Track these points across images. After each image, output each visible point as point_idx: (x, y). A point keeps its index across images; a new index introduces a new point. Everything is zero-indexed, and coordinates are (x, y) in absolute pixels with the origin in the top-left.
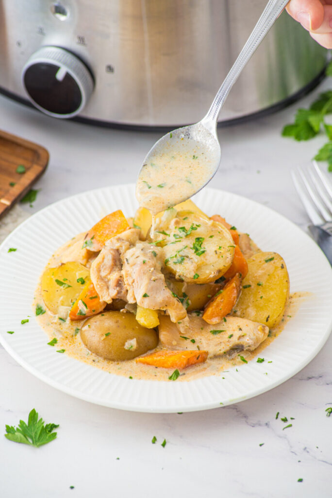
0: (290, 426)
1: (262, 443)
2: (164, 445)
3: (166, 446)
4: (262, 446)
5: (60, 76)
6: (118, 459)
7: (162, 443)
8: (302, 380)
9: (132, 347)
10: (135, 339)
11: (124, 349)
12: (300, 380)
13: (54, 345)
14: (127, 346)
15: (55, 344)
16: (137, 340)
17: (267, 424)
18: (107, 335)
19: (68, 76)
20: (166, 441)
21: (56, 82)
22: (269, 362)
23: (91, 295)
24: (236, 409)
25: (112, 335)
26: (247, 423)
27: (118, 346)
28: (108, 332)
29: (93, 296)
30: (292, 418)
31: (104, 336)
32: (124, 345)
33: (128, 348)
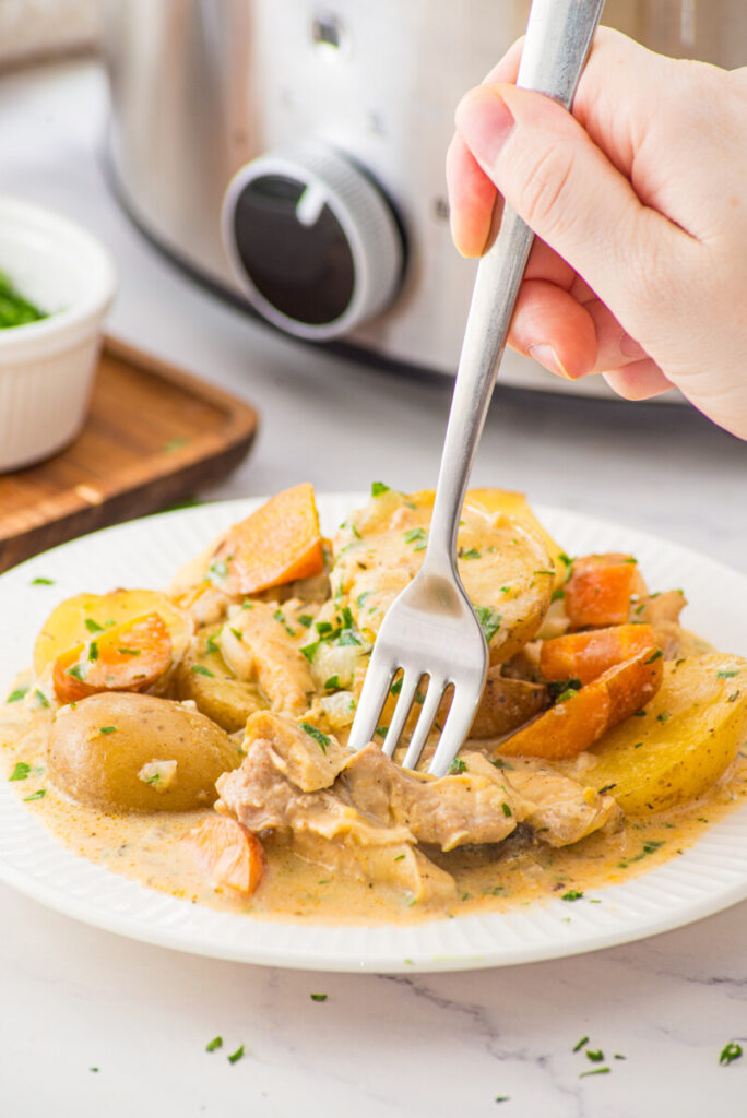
0: (606, 1071)
1: (503, 1095)
2: (233, 1059)
3: (240, 1064)
4: (504, 1104)
5: (308, 211)
6: (96, 1070)
7: (232, 1052)
8: (694, 980)
9: (157, 776)
10: (175, 763)
11: (137, 779)
12: (689, 980)
13: (26, 777)
14: (146, 772)
15: (28, 774)
16: (178, 766)
17: (541, 1060)
18: (106, 731)
19: (327, 214)
20: (245, 1051)
22: (593, 901)
23: (129, 645)
24: (477, 1014)
25: (117, 735)
26: (489, 1047)
27: (122, 766)
28: (111, 725)
29: (132, 649)
30: (620, 1054)
31: (97, 733)
32: (140, 769)
33: (147, 778)
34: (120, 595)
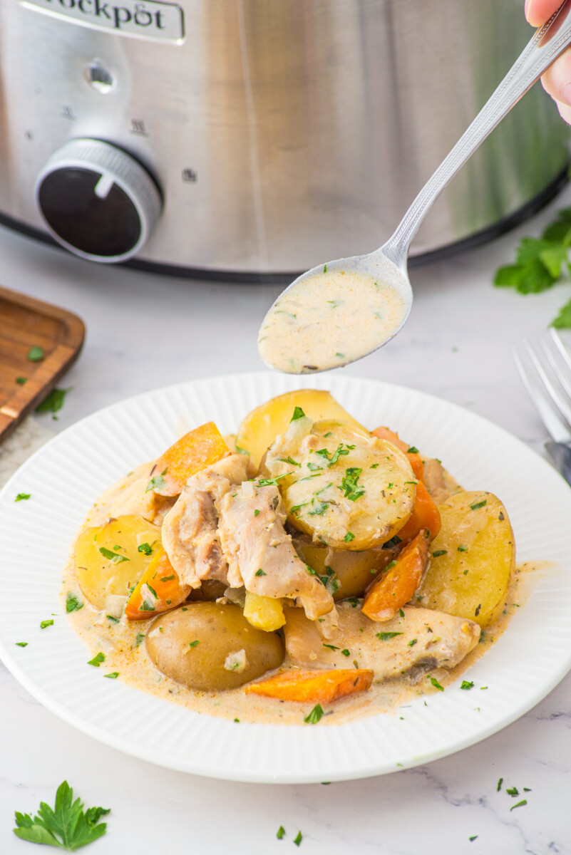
0: (524, 803)
1: (473, 835)
2: (298, 841)
3: (303, 843)
4: (475, 841)
5: (102, 189)
7: (295, 837)
8: (541, 719)
9: (237, 665)
10: (243, 652)
11: (225, 670)
12: (539, 719)
13: (99, 665)
14: (229, 664)
15: (101, 664)
16: (246, 653)
17: (481, 800)
18: (194, 645)
19: (115, 190)
20: (302, 834)
21: (96, 199)
22: (483, 689)
23: (164, 574)
24: (426, 773)
25: (202, 645)
26: (445, 798)
27: (212, 665)
28: (195, 640)
29: (168, 576)
30: (527, 788)
31: (189, 648)
32: (224, 663)
33: (231, 667)
34: (113, 523)
